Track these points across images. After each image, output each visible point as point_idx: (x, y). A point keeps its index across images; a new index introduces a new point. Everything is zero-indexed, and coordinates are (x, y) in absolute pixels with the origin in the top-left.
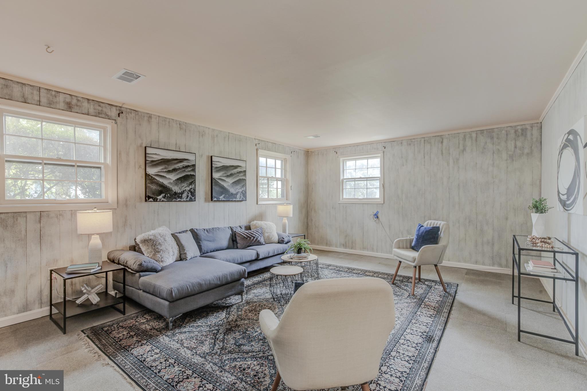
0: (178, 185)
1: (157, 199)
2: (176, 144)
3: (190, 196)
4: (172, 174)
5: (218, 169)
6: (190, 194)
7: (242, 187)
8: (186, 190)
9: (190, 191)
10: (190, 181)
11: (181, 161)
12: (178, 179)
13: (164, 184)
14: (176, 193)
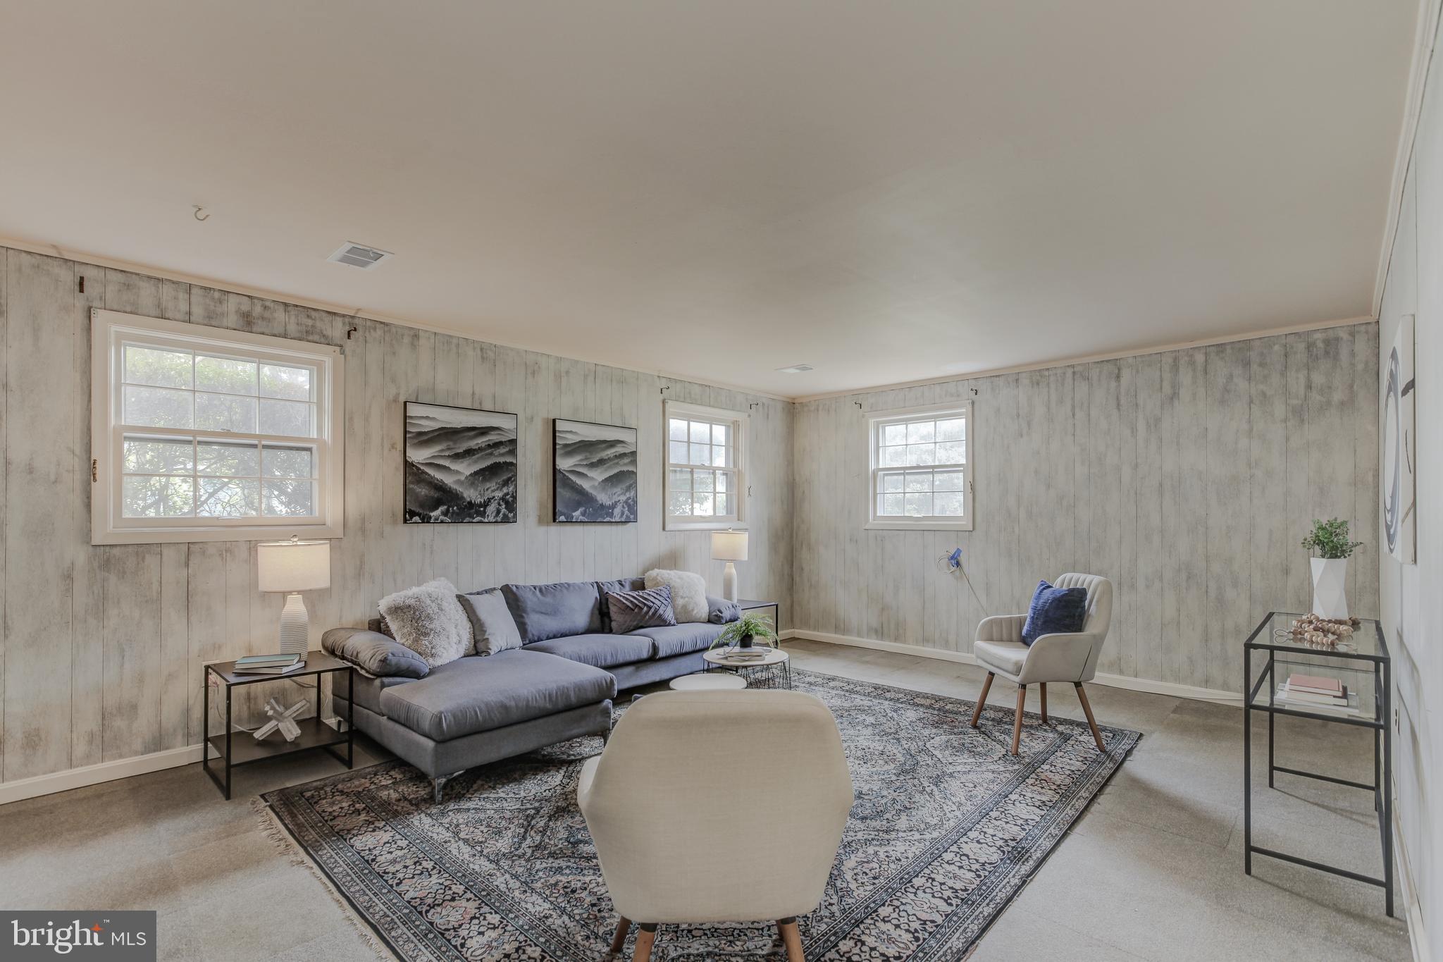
0: (478, 486)
1: (430, 517)
2: (473, 394)
3: (503, 510)
4: (462, 462)
5: (569, 449)
6: (504, 506)
7: (627, 491)
8: (494, 497)
9: (503, 499)
10: (505, 478)
11: (484, 431)
12: (476, 473)
13: (446, 485)
14: (471, 505)
